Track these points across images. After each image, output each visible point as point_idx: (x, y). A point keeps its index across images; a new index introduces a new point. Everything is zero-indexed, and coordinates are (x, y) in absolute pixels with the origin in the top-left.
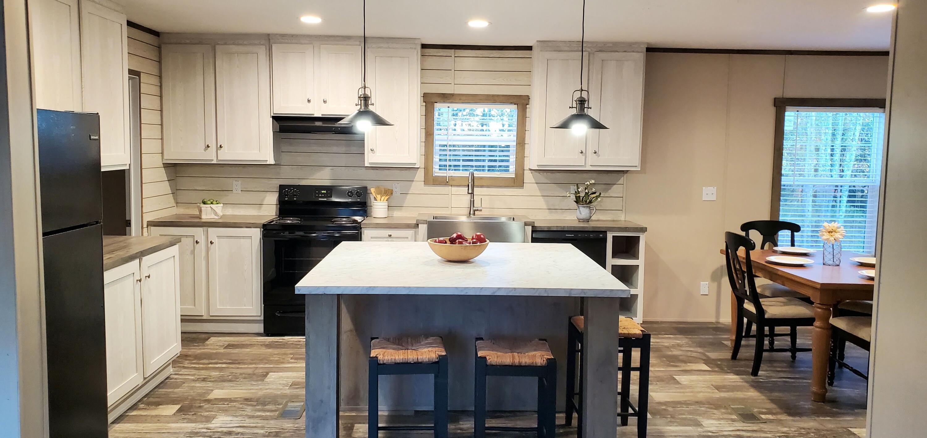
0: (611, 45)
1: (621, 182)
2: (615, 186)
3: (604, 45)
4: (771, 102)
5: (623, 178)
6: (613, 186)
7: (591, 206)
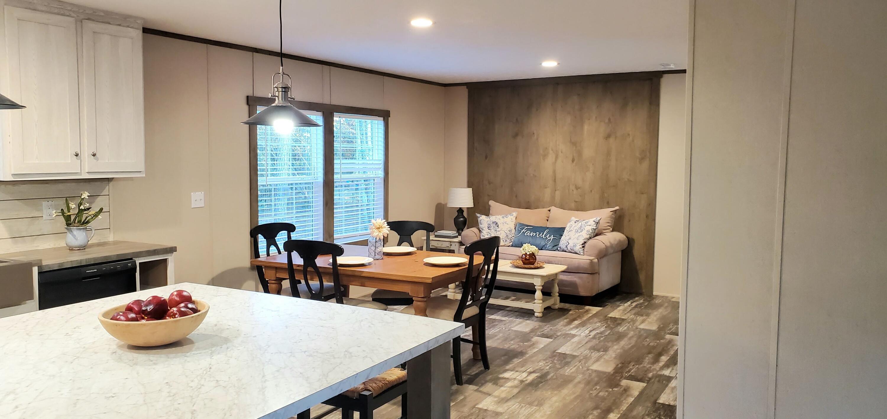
0: (102, 14)
1: (105, 192)
2: (99, 198)
3: (94, 12)
4: (244, 101)
5: (108, 187)
6: (97, 198)
7: (88, 227)
